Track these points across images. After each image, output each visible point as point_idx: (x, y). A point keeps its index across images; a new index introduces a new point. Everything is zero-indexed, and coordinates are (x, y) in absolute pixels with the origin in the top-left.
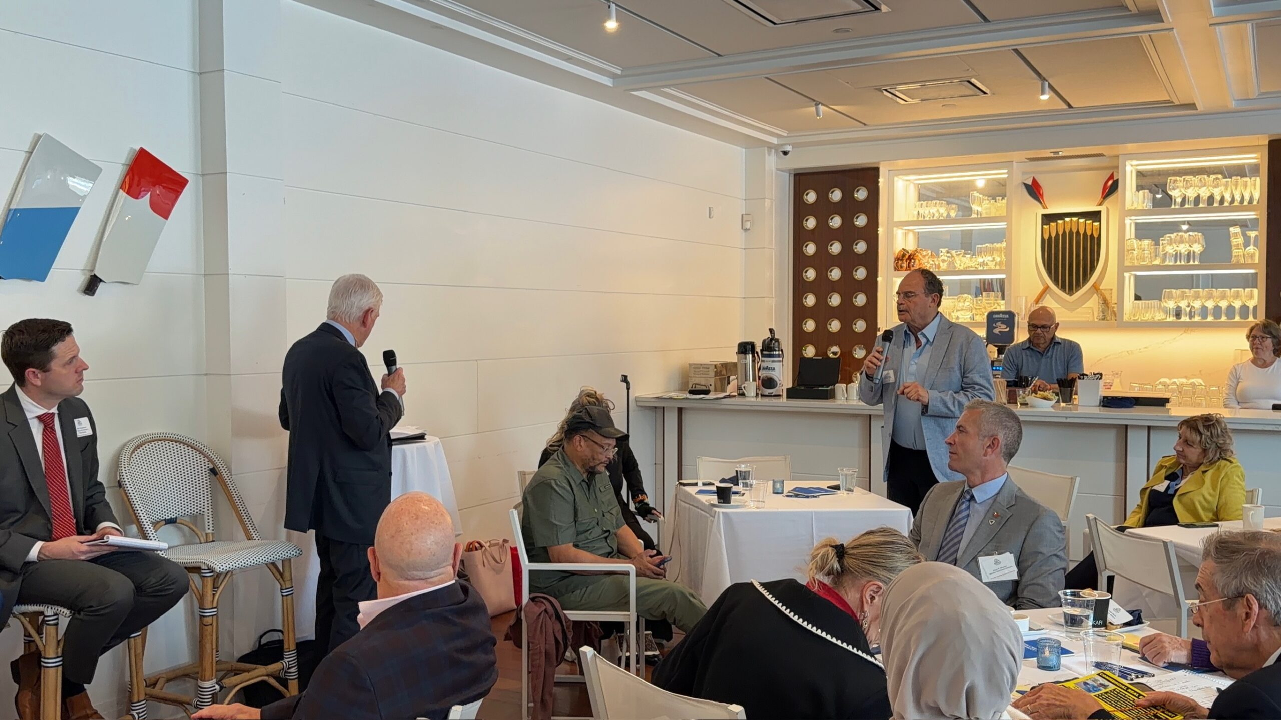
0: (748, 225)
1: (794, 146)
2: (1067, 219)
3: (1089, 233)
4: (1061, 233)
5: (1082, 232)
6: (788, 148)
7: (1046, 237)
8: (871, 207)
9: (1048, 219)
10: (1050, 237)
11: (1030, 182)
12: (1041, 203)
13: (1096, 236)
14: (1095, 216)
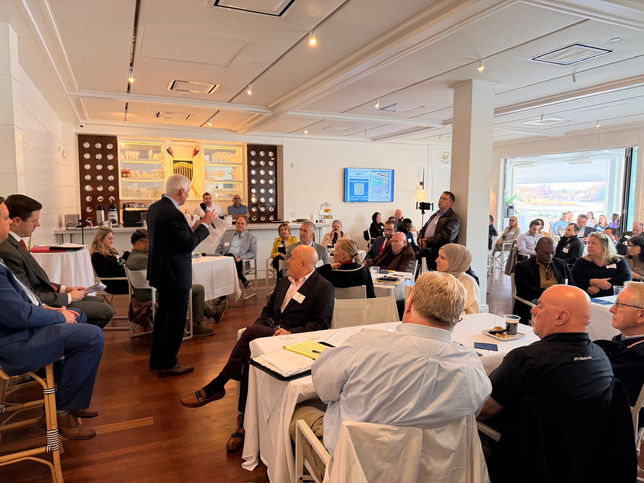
0: (66, 155)
1: (85, 124)
2: (182, 163)
3: (189, 168)
4: (180, 167)
5: (187, 168)
6: (83, 125)
7: (175, 168)
8: (114, 151)
9: (175, 162)
10: (176, 169)
11: (168, 149)
12: (172, 156)
13: (191, 169)
14: (191, 162)
